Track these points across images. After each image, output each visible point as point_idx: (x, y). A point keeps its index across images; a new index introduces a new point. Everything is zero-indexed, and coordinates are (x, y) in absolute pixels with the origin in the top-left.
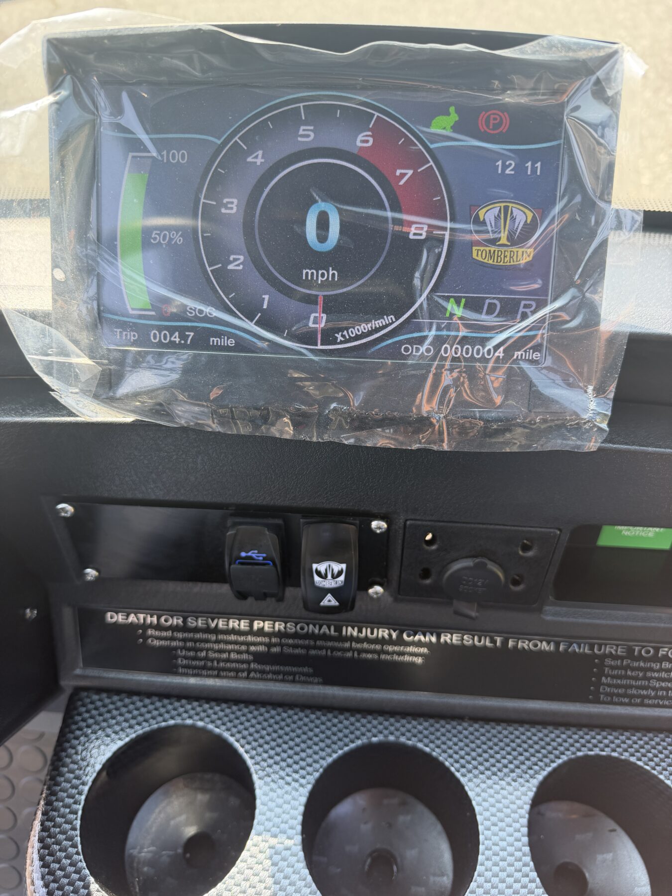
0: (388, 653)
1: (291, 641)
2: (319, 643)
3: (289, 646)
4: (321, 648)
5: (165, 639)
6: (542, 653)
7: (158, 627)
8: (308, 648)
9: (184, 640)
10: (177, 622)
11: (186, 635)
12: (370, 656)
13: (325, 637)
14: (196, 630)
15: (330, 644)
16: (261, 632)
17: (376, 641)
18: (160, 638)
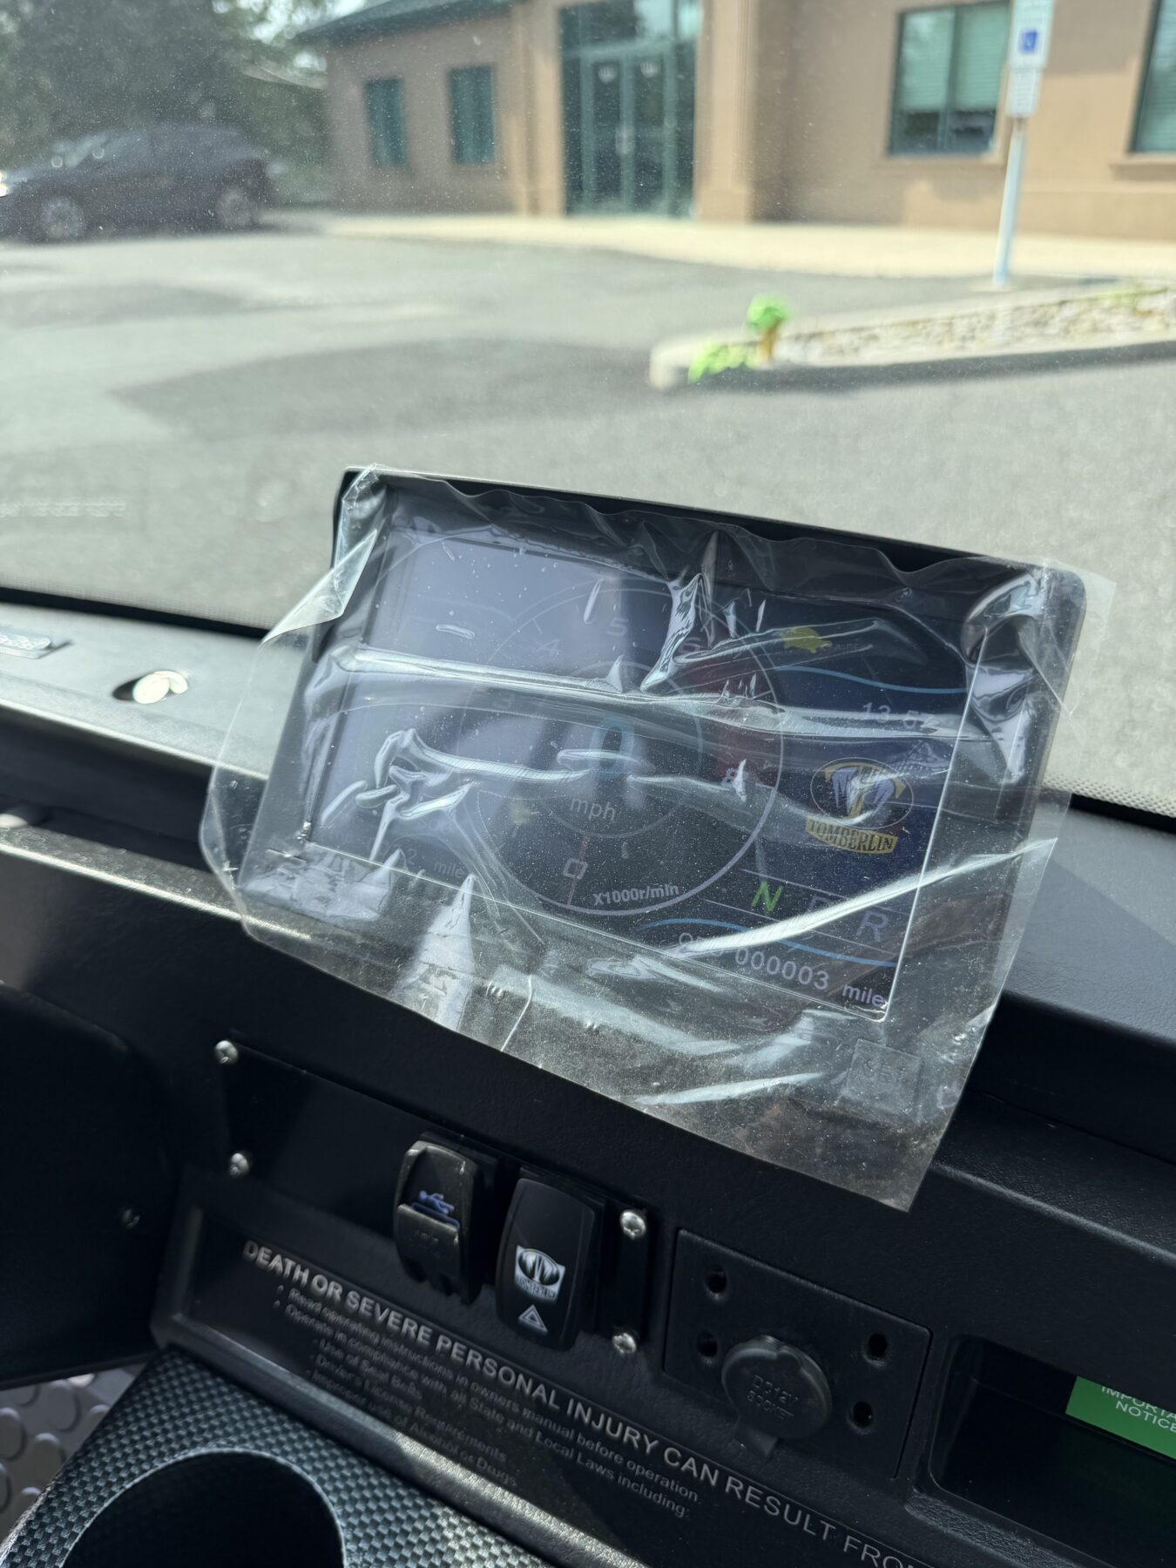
0: (632, 1477)
1: (485, 1393)
2: (526, 1413)
3: (481, 1399)
4: (527, 1424)
5: (310, 1314)
7: (306, 1291)
8: (508, 1415)
9: (335, 1326)
10: (333, 1293)
11: (339, 1319)
12: (600, 1470)
13: (538, 1406)
14: (355, 1316)
15: (543, 1422)
16: (444, 1358)
18: (304, 1310)
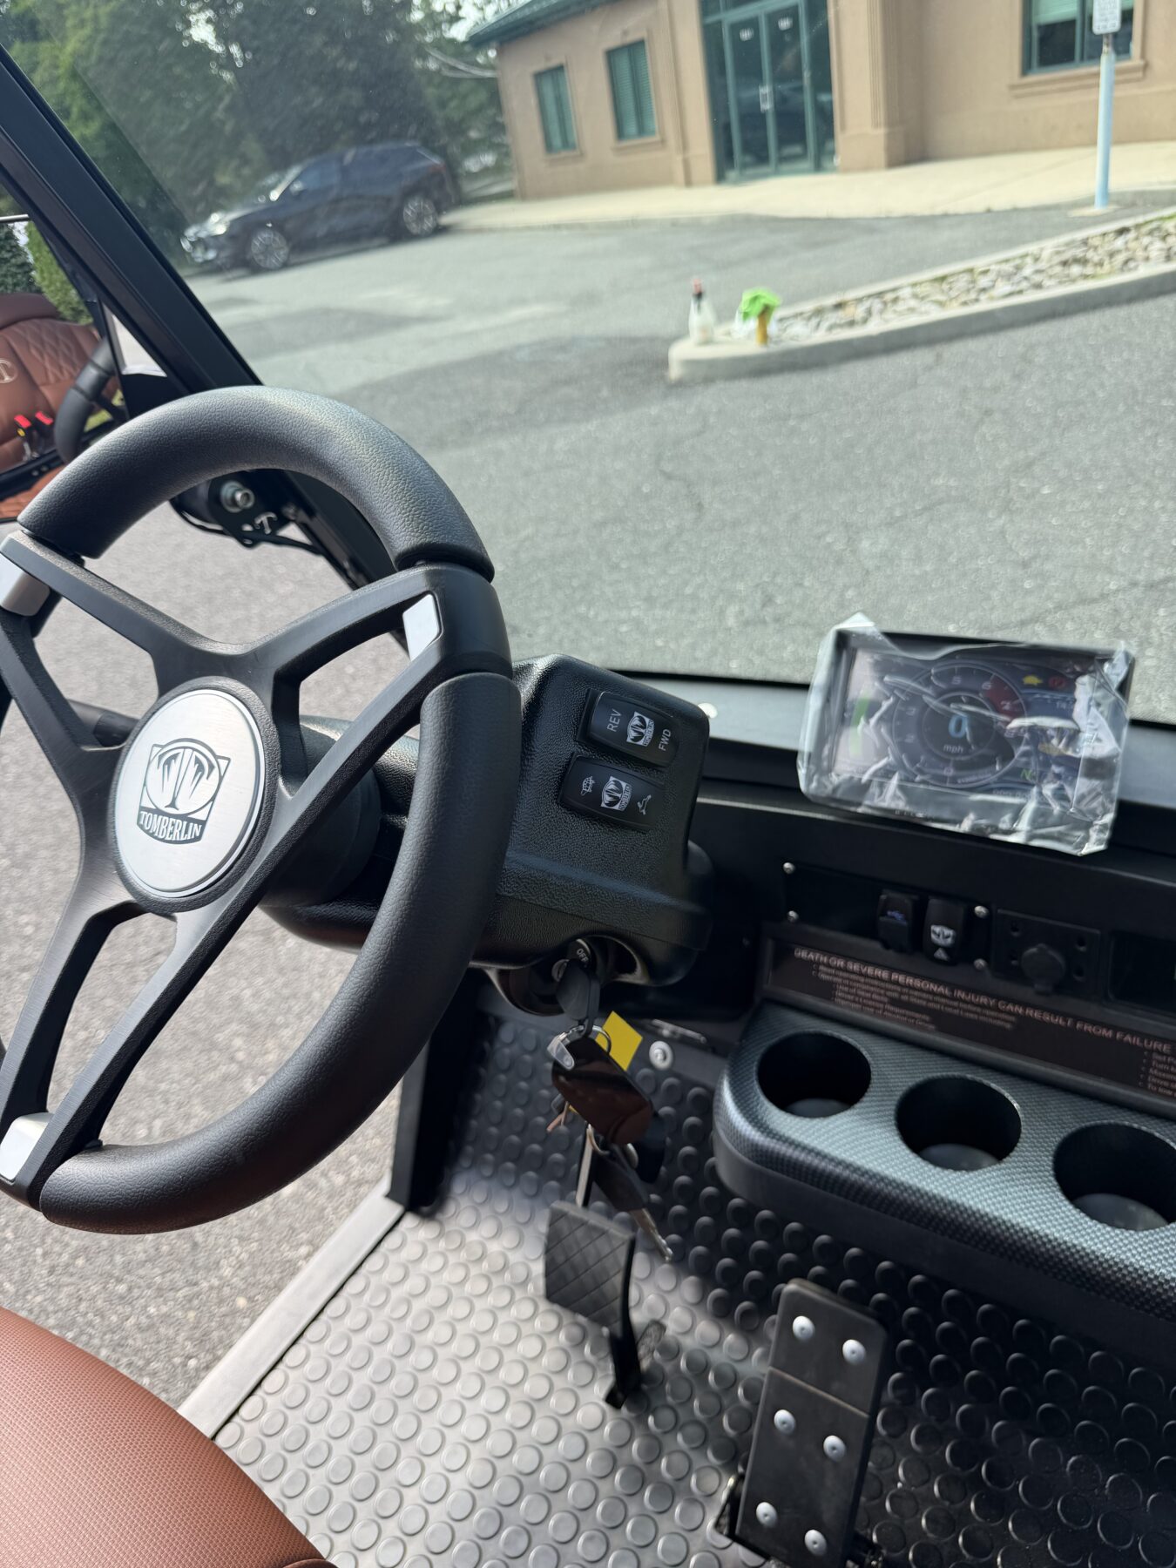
0: (985, 1015)
1: (916, 993)
2: (937, 998)
3: (915, 996)
4: (937, 1002)
5: (830, 975)
6: (1103, 1038)
7: (828, 966)
8: (928, 1001)
9: (843, 978)
10: (840, 964)
11: (845, 975)
12: (972, 1016)
13: (942, 995)
14: (853, 972)
15: (943, 1000)
16: (897, 983)
17: (978, 1005)
18: (827, 974)
